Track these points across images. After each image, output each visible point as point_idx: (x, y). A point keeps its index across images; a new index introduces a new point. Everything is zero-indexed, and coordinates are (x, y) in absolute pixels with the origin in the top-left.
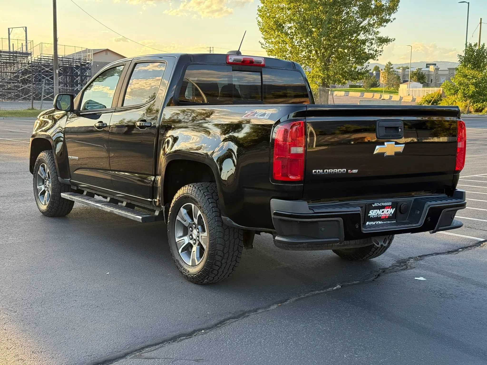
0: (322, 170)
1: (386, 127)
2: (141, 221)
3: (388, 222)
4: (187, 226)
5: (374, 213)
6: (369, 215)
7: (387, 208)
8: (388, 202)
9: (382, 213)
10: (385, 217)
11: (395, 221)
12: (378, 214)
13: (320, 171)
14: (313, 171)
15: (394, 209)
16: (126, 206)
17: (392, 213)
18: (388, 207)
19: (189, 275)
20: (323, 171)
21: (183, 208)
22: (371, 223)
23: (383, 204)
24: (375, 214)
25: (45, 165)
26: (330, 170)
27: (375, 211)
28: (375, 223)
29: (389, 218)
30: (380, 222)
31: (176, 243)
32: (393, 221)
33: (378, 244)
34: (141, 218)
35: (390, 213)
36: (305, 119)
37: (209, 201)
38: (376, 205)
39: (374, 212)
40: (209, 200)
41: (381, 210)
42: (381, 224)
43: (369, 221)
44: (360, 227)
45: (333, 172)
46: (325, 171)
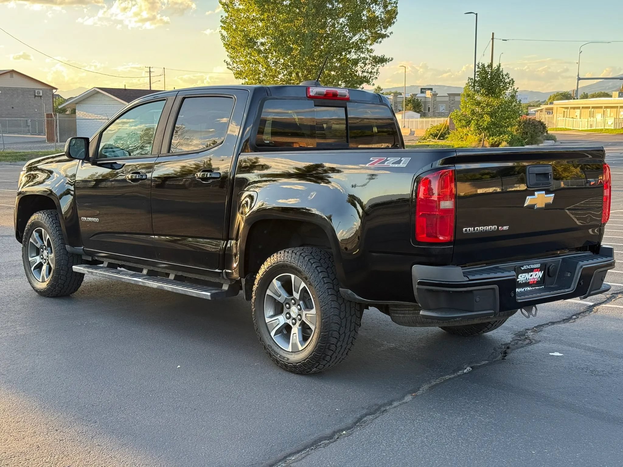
0: (473, 228)
1: (537, 174)
2: (210, 298)
3: (537, 288)
4: (282, 302)
5: (523, 278)
6: (518, 280)
7: (535, 271)
8: (537, 264)
9: (531, 278)
10: (534, 281)
11: (543, 287)
12: (526, 279)
13: (471, 228)
14: (464, 229)
15: (543, 272)
16: (174, 279)
17: (541, 276)
18: (537, 269)
19: (289, 363)
20: (474, 230)
21: (277, 279)
22: (520, 290)
23: (532, 266)
24: (523, 279)
25: (43, 230)
26: (480, 228)
27: (523, 274)
28: (523, 290)
29: (538, 283)
30: (529, 289)
31: (266, 324)
34: (209, 294)
35: (538, 277)
36: (455, 166)
37: (318, 271)
38: (525, 267)
39: (522, 277)
40: (318, 268)
41: (529, 274)
42: (530, 291)
43: (519, 288)
44: (515, 295)
45: (483, 230)
46: (476, 228)
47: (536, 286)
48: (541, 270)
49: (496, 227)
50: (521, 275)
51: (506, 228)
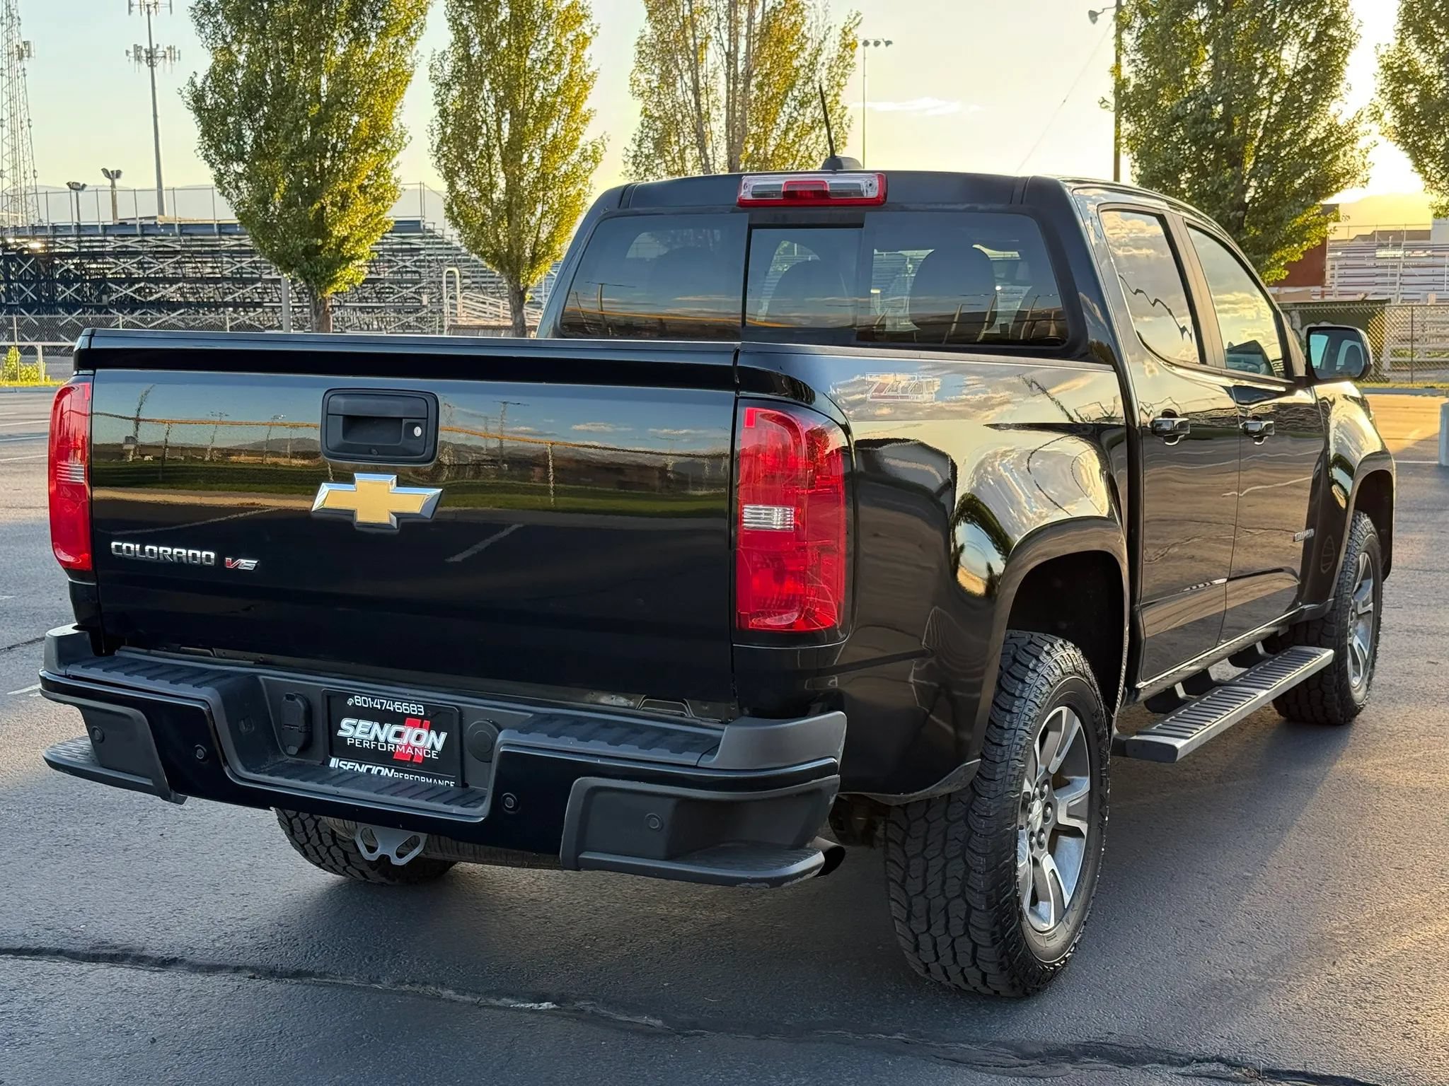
0: (138, 546)
1: (348, 417)
3: (423, 779)
5: (363, 733)
6: (340, 733)
7: (414, 726)
8: (409, 702)
9: (397, 741)
10: (413, 756)
11: (452, 784)
13: (132, 546)
15: (443, 735)
17: (439, 746)
18: (417, 721)
20: (142, 549)
22: (349, 766)
23: (390, 706)
24: (365, 736)
26: (161, 549)
27: (362, 723)
28: (364, 769)
29: (427, 765)
30: (385, 772)
32: (443, 779)
33: (372, 849)
35: (429, 746)
36: (94, 375)
38: (358, 701)
39: (359, 728)
41: (387, 726)
42: (398, 782)
43: (342, 757)
44: (216, 758)
45: (171, 555)
46: (147, 548)
47: (420, 775)
48: (436, 728)
49: (212, 555)
50: (354, 721)
51: (247, 564)
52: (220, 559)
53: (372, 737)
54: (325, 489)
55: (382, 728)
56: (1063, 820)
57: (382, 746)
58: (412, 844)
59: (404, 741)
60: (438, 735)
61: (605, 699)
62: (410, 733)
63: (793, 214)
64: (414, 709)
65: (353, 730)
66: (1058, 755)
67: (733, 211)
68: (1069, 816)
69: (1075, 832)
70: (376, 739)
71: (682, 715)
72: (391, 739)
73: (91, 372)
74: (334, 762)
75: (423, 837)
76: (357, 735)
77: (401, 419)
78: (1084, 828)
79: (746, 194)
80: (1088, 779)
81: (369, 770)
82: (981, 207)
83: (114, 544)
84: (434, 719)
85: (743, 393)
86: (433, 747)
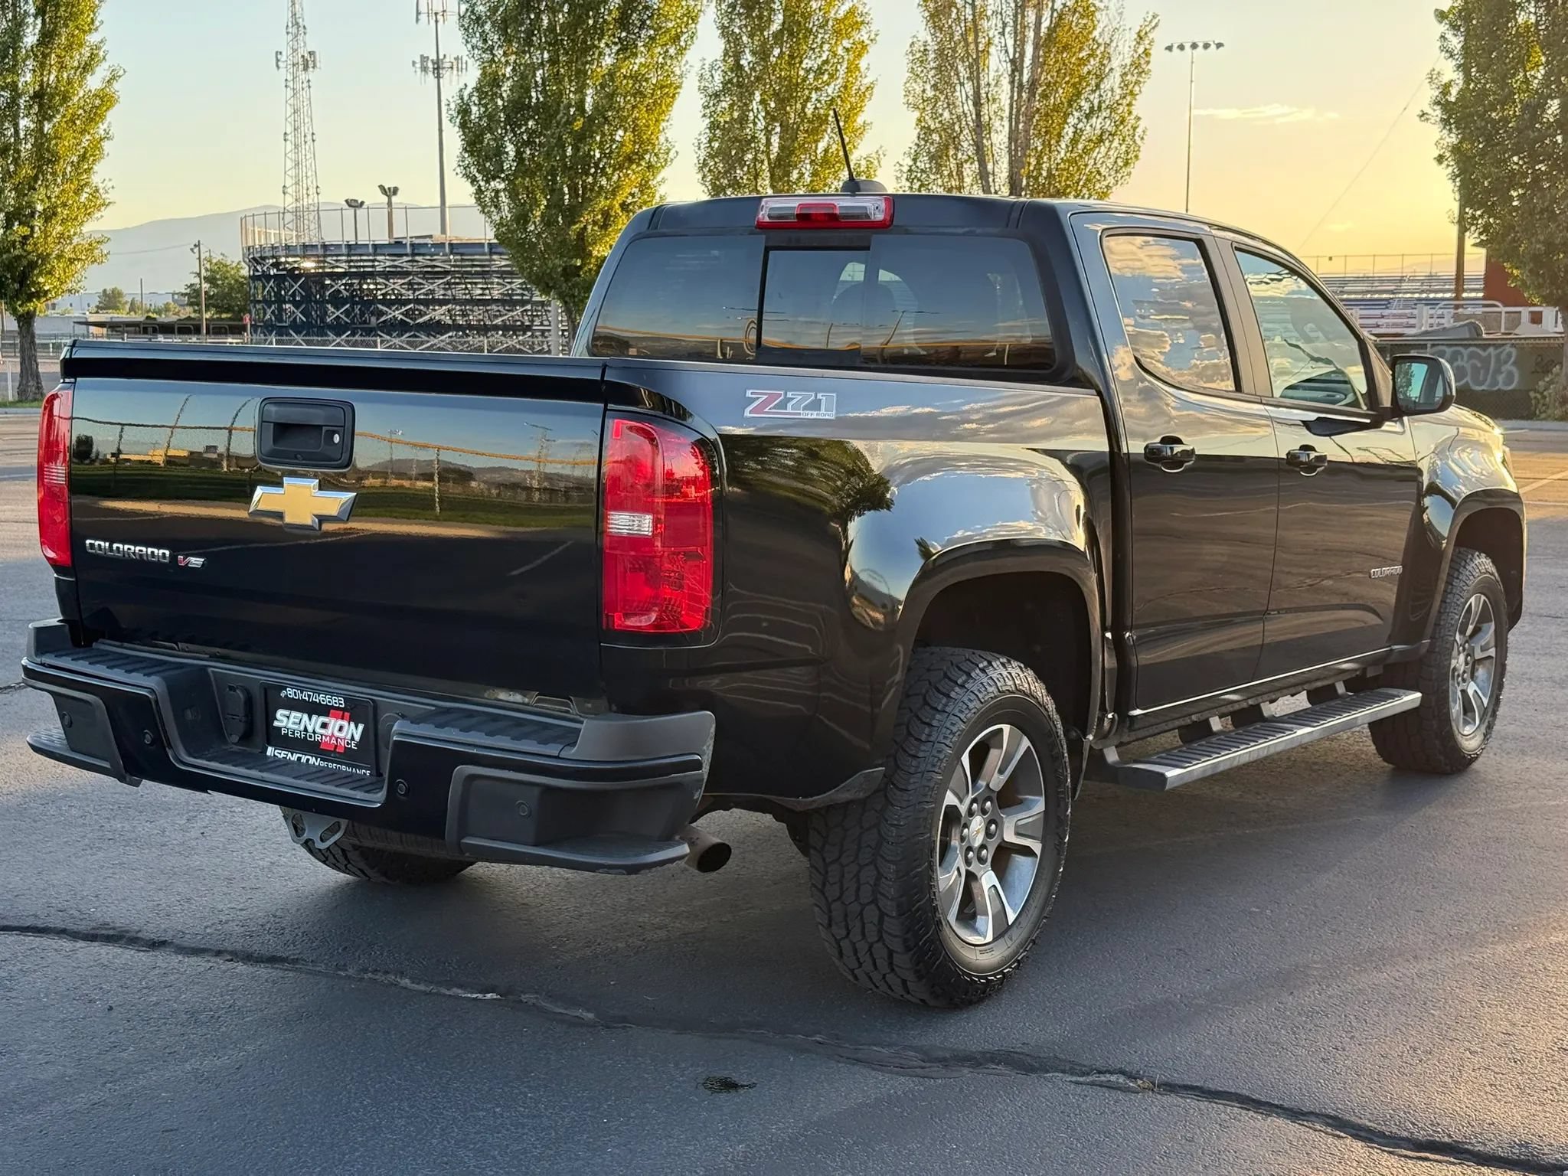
0: (107, 544)
1: (277, 425)
3: (344, 768)
5: (294, 723)
6: (276, 724)
7: (336, 717)
8: (332, 694)
9: (323, 731)
10: (336, 746)
11: (368, 773)
13: (102, 543)
15: (361, 727)
17: (357, 738)
18: (339, 712)
20: (111, 547)
22: (283, 754)
24: (296, 727)
26: (126, 547)
27: (294, 714)
28: (295, 758)
29: (348, 755)
30: (312, 760)
32: (361, 768)
33: (299, 833)
35: (349, 737)
36: (75, 383)
38: (290, 693)
39: (292, 719)
41: (314, 717)
42: (320, 769)
43: (277, 746)
44: (161, 743)
45: (134, 553)
46: (115, 546)
47: (342, 764)
48: (355, 719)
49: (167, 553)
50: (287, 712)
51: (196, 562)
52: (173, 558)
53: (302, 728)
54: (259, 491)
55: (310, 719)
56: (1010, 837)
57: (310, 737)
58: (333, 830)
59: (329, 732)
60: (357, 727)
61: (503, 695)
62: (334, 723)
63: (806, 236)
64: (337, 701)
65: (287, 721)
66: (1001, 772)
67: (752, 233)
68: (1017, 834)
69: (1027, 851)
70: (306, 730)
71: (568, 712)
72: (318, 730)
73: (73, 380)
74: (270, 751)
75: (344, 823)
76: (290, 725)
77: (320, 427)
78: (1037, 847)
79: (763, 216)
80: (1042, 799)
81: (299, 759)
82: (979, 231)
83: (88, 542)
84: (353, 711)
85: (610, 406)
86: (353, 738)
